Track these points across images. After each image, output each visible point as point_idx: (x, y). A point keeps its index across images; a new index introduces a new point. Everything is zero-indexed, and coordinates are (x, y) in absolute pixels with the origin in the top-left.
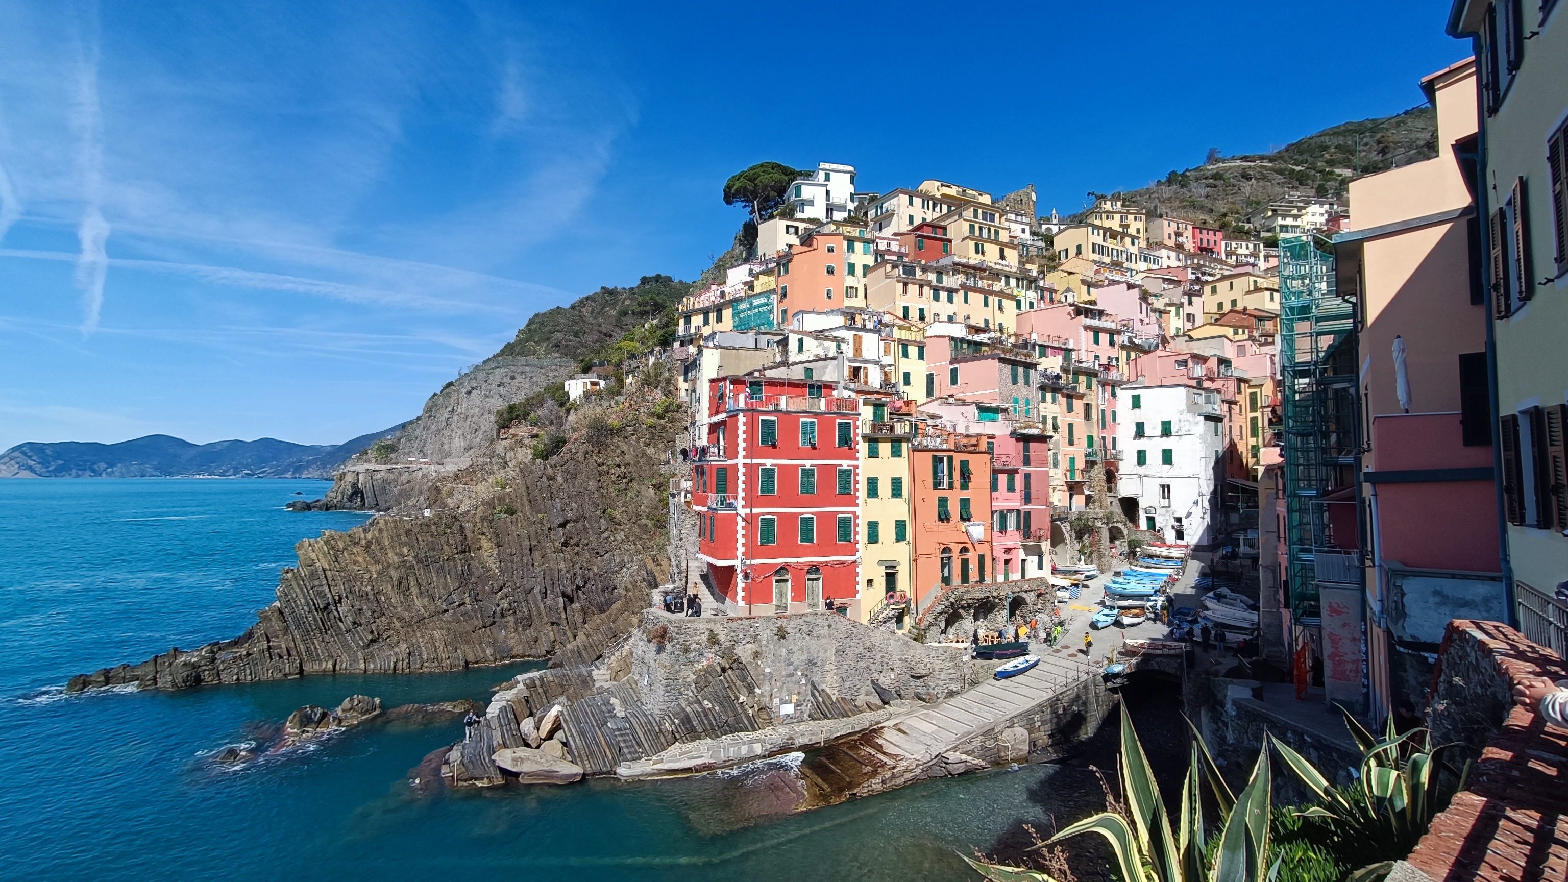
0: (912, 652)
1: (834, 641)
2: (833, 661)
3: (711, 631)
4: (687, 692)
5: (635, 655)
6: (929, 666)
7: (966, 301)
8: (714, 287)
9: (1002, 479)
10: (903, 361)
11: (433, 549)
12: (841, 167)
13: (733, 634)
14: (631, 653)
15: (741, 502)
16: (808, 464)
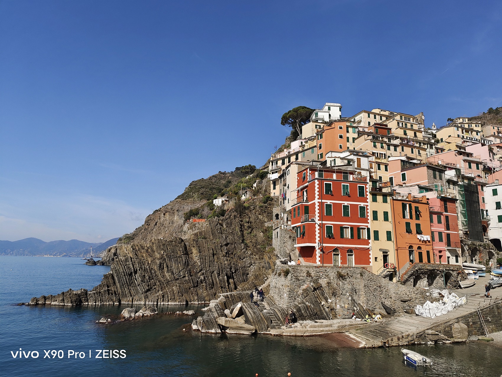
0: (400, 289)
1: (363, 281)
2: (363, 290)
3: (308, 271)
4: (298, 299)
5: (271, 286)
6: (410, 296)
7: (403, 150)
8: (285, 150)
9: (435, 217)
10: (378, 171)
11: (173, 252)
12: (335, 104)
13: (317, 274)
14: (269, 285)
15: (317, 219)
16: (346, 203)
